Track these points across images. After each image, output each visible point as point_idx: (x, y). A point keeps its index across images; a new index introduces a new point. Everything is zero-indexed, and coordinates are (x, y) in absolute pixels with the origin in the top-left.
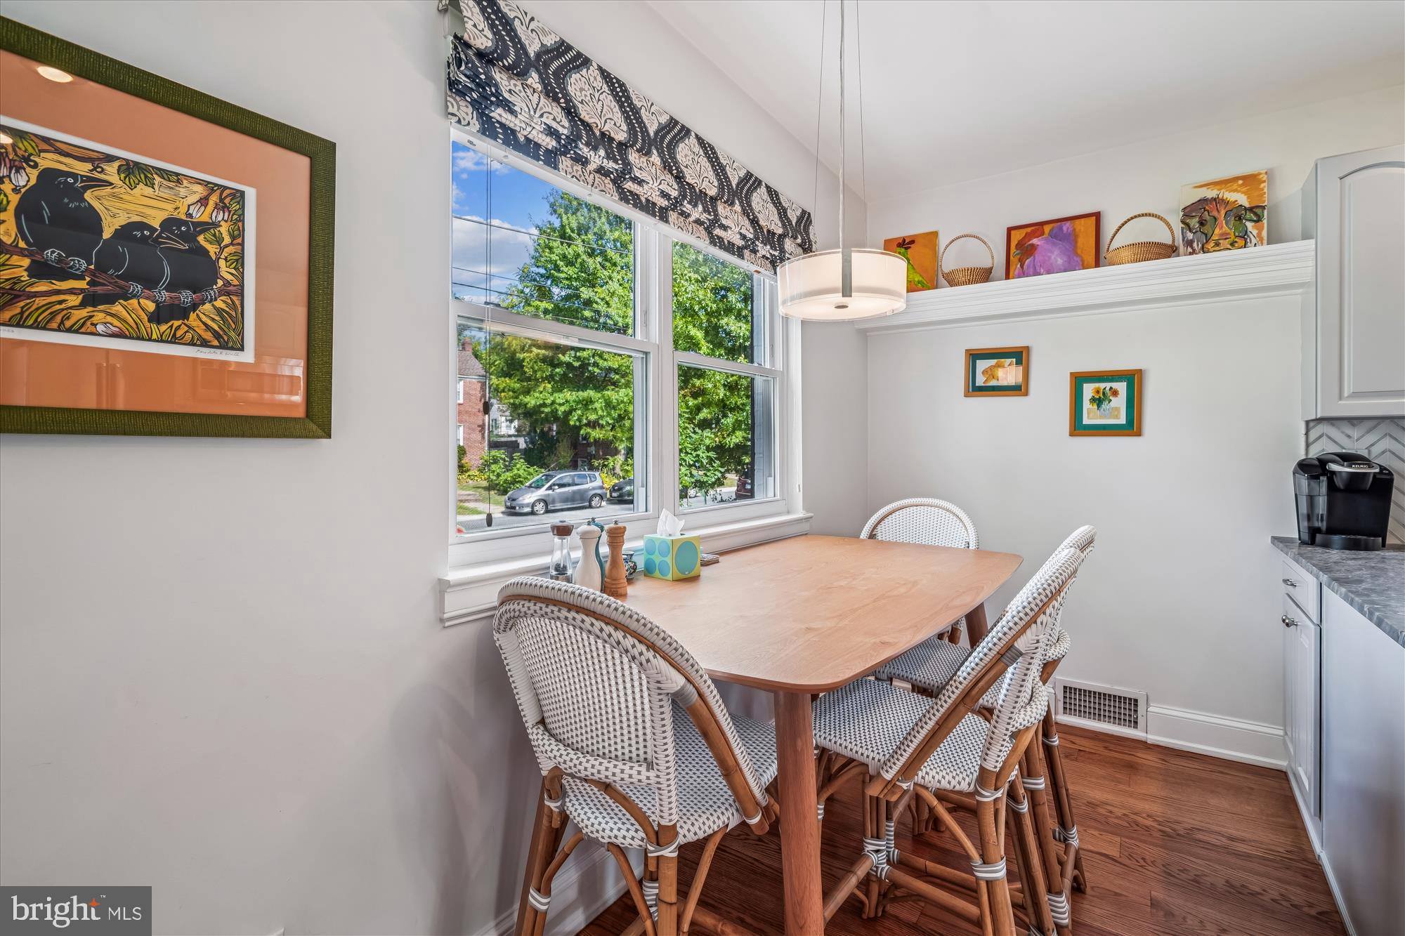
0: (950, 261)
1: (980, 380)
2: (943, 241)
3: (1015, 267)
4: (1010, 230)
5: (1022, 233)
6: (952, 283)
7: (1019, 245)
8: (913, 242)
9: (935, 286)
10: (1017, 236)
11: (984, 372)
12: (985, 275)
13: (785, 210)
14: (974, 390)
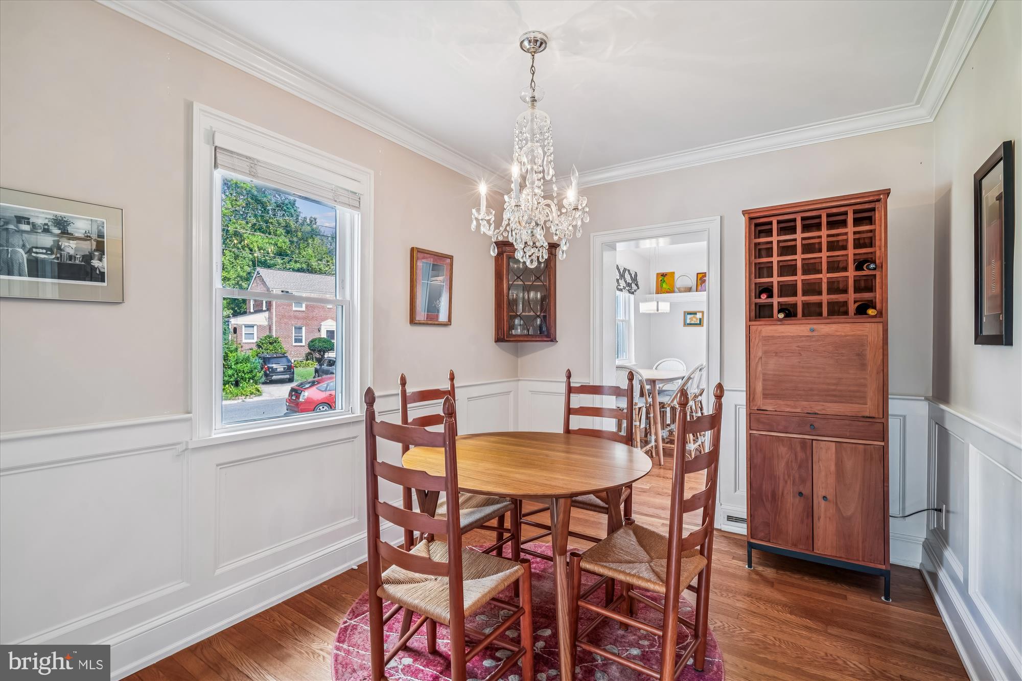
0: (679, 283)
1: (688, 321)
2: (676, 276)
3: (699, 288)
4: (697, 274)
5: (702, 275)
6: (680, 291)
7: (701, 279)
8: (666, 275)
9: (673, 292)
10: (700, 276)
11: (690, 319)
12: (689, 290)
13: (620, 270)
14: (686, 324)
